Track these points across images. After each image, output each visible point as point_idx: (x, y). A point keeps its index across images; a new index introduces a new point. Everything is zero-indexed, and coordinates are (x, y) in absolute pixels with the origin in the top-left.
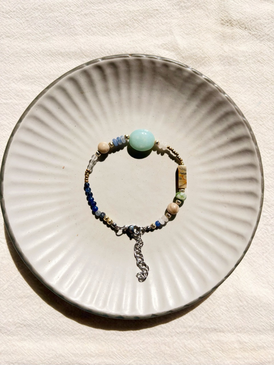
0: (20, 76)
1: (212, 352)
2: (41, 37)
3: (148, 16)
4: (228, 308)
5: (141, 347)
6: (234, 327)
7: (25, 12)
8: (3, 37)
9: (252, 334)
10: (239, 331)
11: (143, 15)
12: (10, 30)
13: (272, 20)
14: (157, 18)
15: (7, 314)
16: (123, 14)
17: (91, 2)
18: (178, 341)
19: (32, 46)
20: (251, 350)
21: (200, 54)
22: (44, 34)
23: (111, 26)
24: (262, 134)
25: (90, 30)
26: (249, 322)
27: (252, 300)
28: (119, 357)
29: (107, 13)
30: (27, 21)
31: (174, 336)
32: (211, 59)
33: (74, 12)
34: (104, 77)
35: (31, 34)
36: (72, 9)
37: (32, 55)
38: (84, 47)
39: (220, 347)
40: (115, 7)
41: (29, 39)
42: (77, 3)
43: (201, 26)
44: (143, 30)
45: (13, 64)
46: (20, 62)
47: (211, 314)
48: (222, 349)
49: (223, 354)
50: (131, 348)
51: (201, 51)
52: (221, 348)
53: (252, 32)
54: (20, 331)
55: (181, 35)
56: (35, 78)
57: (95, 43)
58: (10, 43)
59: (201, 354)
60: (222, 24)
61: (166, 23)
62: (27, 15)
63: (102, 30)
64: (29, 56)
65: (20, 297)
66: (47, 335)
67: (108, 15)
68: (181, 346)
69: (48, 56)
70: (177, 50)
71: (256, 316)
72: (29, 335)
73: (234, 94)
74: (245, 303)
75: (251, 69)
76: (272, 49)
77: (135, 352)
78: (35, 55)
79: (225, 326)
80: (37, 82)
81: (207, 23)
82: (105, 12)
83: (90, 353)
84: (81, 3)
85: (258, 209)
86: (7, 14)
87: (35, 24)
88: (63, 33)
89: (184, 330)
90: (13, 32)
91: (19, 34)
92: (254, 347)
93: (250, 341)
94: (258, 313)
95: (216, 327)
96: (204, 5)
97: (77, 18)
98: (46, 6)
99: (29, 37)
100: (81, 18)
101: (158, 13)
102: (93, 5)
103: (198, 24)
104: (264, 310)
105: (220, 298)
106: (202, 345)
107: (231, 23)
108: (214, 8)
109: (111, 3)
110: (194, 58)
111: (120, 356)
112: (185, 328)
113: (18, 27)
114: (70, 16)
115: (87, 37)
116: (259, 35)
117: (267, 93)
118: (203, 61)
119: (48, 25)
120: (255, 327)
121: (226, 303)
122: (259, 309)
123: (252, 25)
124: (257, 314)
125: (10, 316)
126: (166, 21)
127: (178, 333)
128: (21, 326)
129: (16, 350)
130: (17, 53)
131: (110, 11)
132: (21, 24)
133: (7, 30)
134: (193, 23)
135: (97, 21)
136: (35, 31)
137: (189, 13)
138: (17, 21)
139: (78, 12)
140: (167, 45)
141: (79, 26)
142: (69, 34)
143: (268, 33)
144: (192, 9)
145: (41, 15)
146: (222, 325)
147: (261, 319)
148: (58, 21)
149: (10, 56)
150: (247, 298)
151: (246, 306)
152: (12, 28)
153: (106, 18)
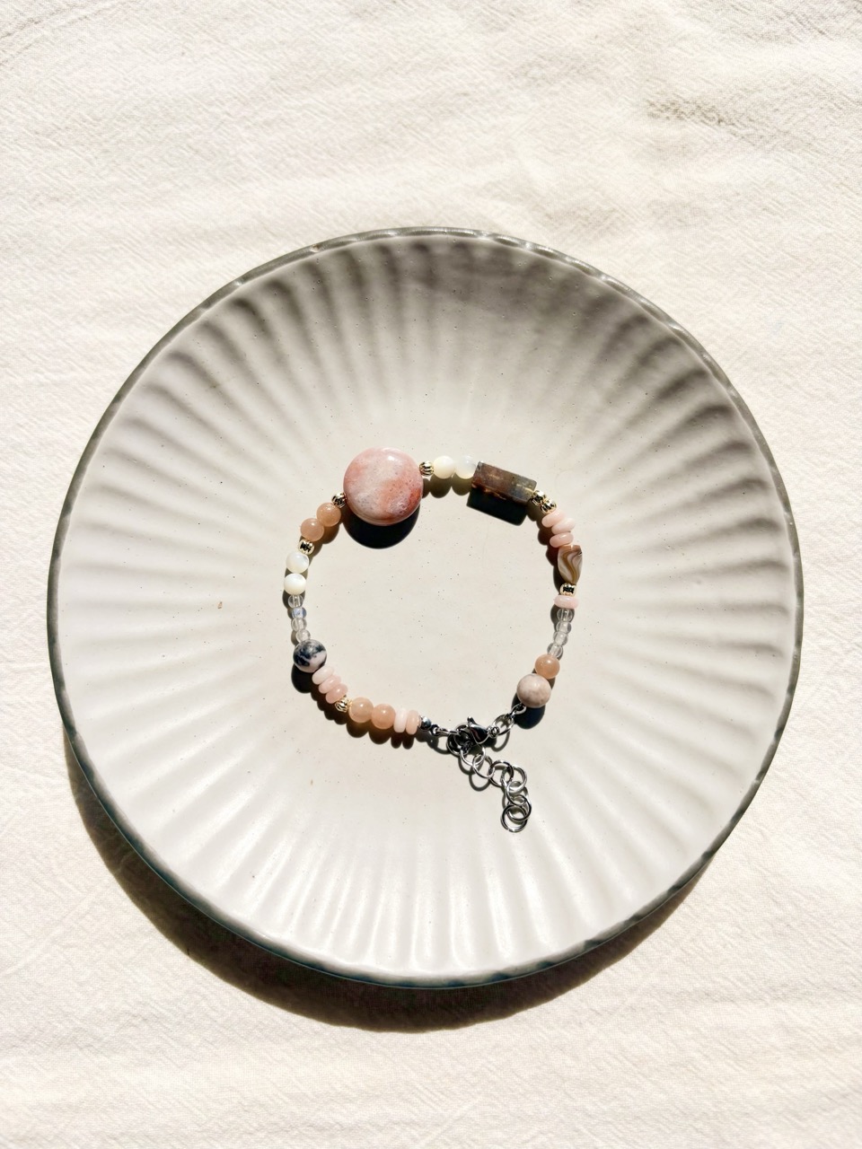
0: (95, 304)
1: (706, 1063)
2: (146, 194)
3: (442, 112)
4: (740, 928)
5: (490, 1062)
6: (765, 983)
7: (96, 128)
8: (41, 200)
9: (819, 1004)
10: (782, 997)
11: (429, 112)
12: (60, 181)
13: (794, 90)
14: (468, 116)
15: (91, 988)
16: (373, 114)
17: (280, 87)
18: (601, 1037)
19: (122, 220)
20: (821, 1051)
21: (598, 203)
22: (154, 184)
23: (340, 149)
25: (282, 166)
26: (809, 967)
27: (811, 898)
28: (430, 1099)
29: (326, 114)
30: (106, 151)
31: (588, 1024)
32: (628, 214)
33: (233, 120)
35: (118, 187)
36: (228, 110)
37: (125, 245)
38: (269, 212)
39: (726, 1047)
40: (348, 96)
41: (113, 203)
42: (239, 93)
43: (593, 126)
44: (431, 153)
45: (74, 273)
46: (92, 267)
47: (691, 948)
48: (735, 1054)
49: (737, 1067)
50: (460, 1067)
51: (598, 193)
52: (729, 1049)
53: (740, 129)
54: (131, 1037)
55: (538, 157)
56: (137, 306)
57: (298, 198)
58: (62, 217)
59: (673, 1074)
60: (652, 115)
61: (494, 127)
62: (104, 136)
63: (316, 162)
64: (116, 250)
66: (211, 1043)
67: (330, 120)
68: (610, 1053)
69: (170, 243)
70: (531, 196)
71: (826, 945)
72: (158, 1048)
74: (790, 908)
75: (747, 232)
76: (800, 172)
77: (475, 1080)
78: (134, 246)
79: (736, 981)
80: (143, 317)
81: (610, 118)
82: (322, 112)
83: (340, 1090)
84: (252, 91)
86: (48, 136)
87: (129, 159)
88: (207, 178)
89: (617, 1002)
90: (69, 185)
91: (85, 190)
92: (828, 1040)
93: (816, 1024)
94: (833, 938)
95: (710, 985)
96: (597, 69)
97: (244, 135)
98: (155, 108)
99: (114, 196)
100: (256, 134)
101: (470, 102)
102: (286, 95)
103: (585, 122)
104: (851, 926)
105: (714, 898)
106: (671, 1045)
107: (676, 111)
108: (627, 75)
109: (335, 85)
110: (579, 216)
111: (430, 1095)
113: (80, 172)
114: (224, 131)
115: (276, 185)
116: (761, 137)
117: (797, 296)
118: (608, 222)
119: (164, 161)
120: (828, 980)
121: (734, 912)
122: (836, 925)
123: (739, 111)
124: (828, 939)
125: (100, 994)
126: (493, 121)
127: (598, 1014)
128: (134, 1022)
129: (121, 1095)
130: (83, 244)
131: (336, 109)
132: (89, 161)
133: (51, 180)
134: (570, 121)
135: (299, 140)
136: (130, 180)
137: (556, 94)
138: (76, 153)
139: (245, 117)
140: (502, 187)
141: (251, 156)
142: (224, 181)
143: (786, 128)
144: (562, 82)
145: (143, 133)
146: (726, 978)
147: (845, 954)
148: (190, 147)
149: (64, 251)
150: (794, 893)
151: (794, 919)
152: (63, 175)
153: (324, 128)
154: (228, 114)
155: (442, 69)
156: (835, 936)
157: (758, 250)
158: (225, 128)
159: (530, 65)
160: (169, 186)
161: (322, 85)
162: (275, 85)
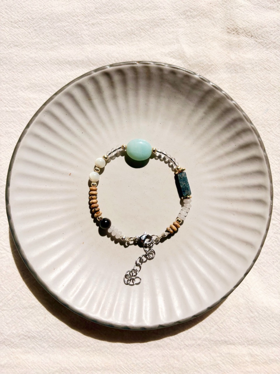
0: (28, 84)
1: (223, 365)
2: (49, 46)
3: (155, 25)
4: (238, 320)
5: (148, 360)
6: (246, 339)
7: (33, 22)
8: (12, 46)
9: (263, 347)
10: (251, 344)
11: (150, 24)
12: (18, 39)
13: (278, 28)
14: (164, 27)
15: (11, 325)
16: (130, 24)
17: (98, 12)
18: (187, 354)
19: (40, 55)
20: (263, 363)
21: (207, 62)
22: (52, 43)
23: (118, 35)
24: (270, 141)
25: (97, 40)
26: (261, 334)
27: (263, 311)
29: (114, 22)
30: (35, 30)
31: (183, 349)
32: (217, 66)
33: (81, 22)
34: (112, 84)
35: (39, 43)
36: (79, 18)
37: (40, 64)
38: (91, 56)
39: (230, 360)
40: (122, 17)
41: (37, 49)
42: (84, 13)
43: (207, 35)
44: (150, 39)
45: (21, 72)
46: (28, 71)
47: (221, 326)
48: (233, 363)
49: (234, 367)
50: (138, 361)
51: (207, 58)
53: (259, 40)
54: (24, 343)
55: (187, 44)
56: (43, 86)
57: (102, 51)
58: (18, 52)
59: (211, 368)
60: (228, 32)
61: (173, 32)
62: (35, 25)
63: (109, 39)
64: (36, 65)
65: (24, 308)
66: (52, 347)
67: (115, 24)
68: (190, 360)
69: (56, 64)
70: (184, 58)
71: (267, 327)
72: (33, 347)
73: (241, 101)
74: (256, 313)
75: (258, 76)
76: (278, 57)
77: (143, 366)
78: (43, 64)
79: (235, 338)
80: (44, 90)
81: (213, 32)
82: (113, 22)
83: (95, 366)
84: (89, 13)
85: (267, 217)
86: (16, 23)
87: (43, 33)
88: (71, 42)
89: (194, 342)
90: (21, 41)
91: (27, 43)
92: (266, 360)
93: (262, 354)
95: (227, 339)
96: (210, 14)
97: (85, 28)
98: (54, 16)
99: (37, 46)
100: (89, 28)
101: (165, 22)
102: (100, 15)
103: (205, 33)
104: (276, 321)
105: (230, 309)
106: (211, 358)
107: (237, 31)
108: (221, 17)
109: (118, 13)
110: (200, 66)
111: (127, 370)
112: (194, 340)
113: (26, 37)
114: (78, 26)
115: (95, 46)
116: (266, 43)
117: (274, 100)
118: (210, 69)
119: (56, 35)
120: (267, 339)
121: (236, 314)
122: (271, 320)
123: (258, 33)
124: (268, 325)
125: (14, 327)
126: (172, 30)
127: (187, 346)
128: (25, 338)
129: (19, 363)
130: (25, 62)
131: (117, 21)
132: (29, 33)
133: (15, 39)
134: (199, 32)
135: (104, 31)
136: (43, 40)
137: (195, 22)
138: (25, 30)
139: (85, 21)
140: (174, 54)
141: (87, 35)
142: (76, 43)
143: (274, 41)
144: (198, 18)
145: (49, 24)
146: (232, 337)
147: (273, 330)
148: (65, 30)
149: (18, 64)
150: (258, 308)
151: (257, 317)
152: (20, 37)
153: (113, 27)
154: (79, 20)
155: (156, 10)
156: (270, 324)
157: (262, 83)
158: (78, 25)
159: (187, 11)
160: (57, 44)
161: (113, 12)
162: (97, 11)
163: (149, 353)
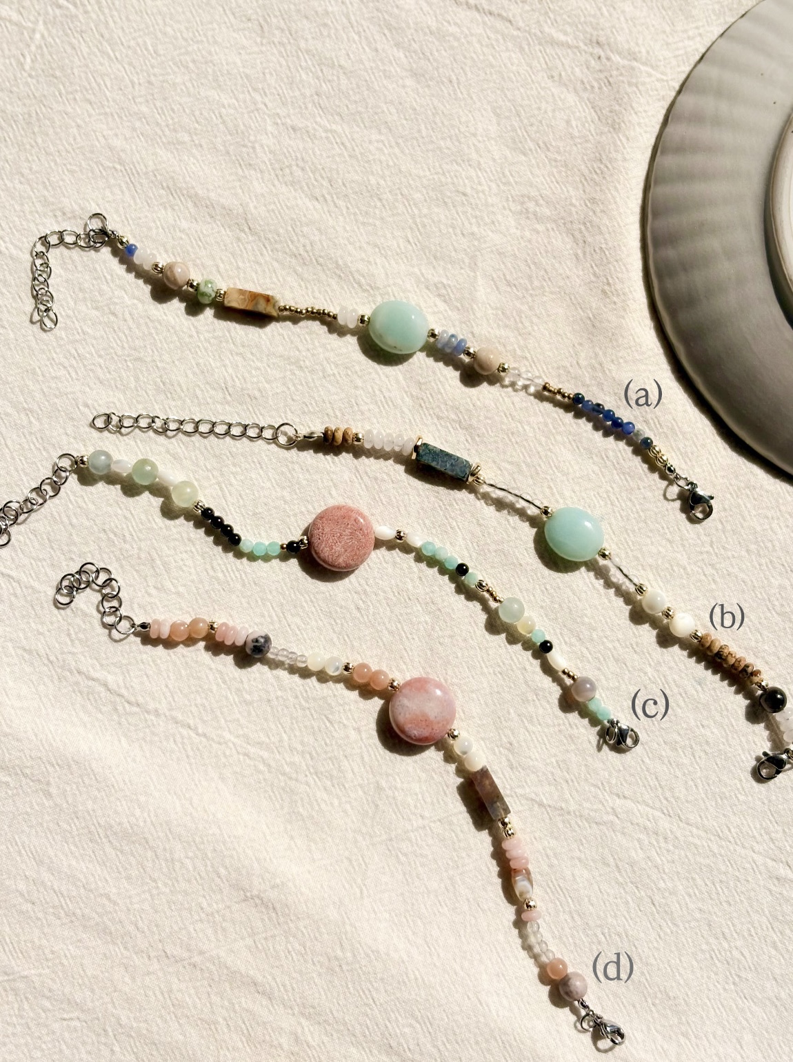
1: (226, 1030)
2: (164, 135)
3: (437, 199)
4: (305, 949)
6: (301, 998)
8: (77, 98)
9: (331, 1034)
10: (307, 1015)
11: (428, 193)
12: (100, 89)
14: (458, 213)
16: (382, 170)
17: (319, 104)
19: (134, 147)
22: (175, 131)
23: (341, 184)
25: (287, 171)
27: (368, 956)
29: (345, 147)
30: (149, 82)
33: (267, 112)
35: (145, 118)
36: (267, 102)
38: (256, 207)
39: (246, 1027)
40: (370, 142)
41: (134, 130)
42: (284, 93)
43: (549, 279)
44: (411, 229)
45: (72, 172)
46: (90, 174)
47: (262, 944)
48: (250, 1035)
49: (246, 1045)
52: (247, 1029)
55: (493, 280)
57: (285, 208)
58: (87, 120)
59: (198, 1025)
61: (473, 234)
62: (156, 70)
63: (316, 183)
64: (116, 170)
67: (346, 154)
69: (163, 188)
70: (468, 311)
71: (360, 995)
74: (349, 954)
77: (50, 956)
78: (133, 174)
79: (280, 985)
82: (343, 144)
84: (295, 97)
87: (166, 99)
88: (222, 148)
89: (186, 955)
90: (106, 96)
91: (116, 106)
93: (320, 1047)
94: (367, 992)
97: (269, 128)
98: (210, 70)
99: (138, 124)
100: (279, 132)
101: (465, 202)
102: (321, 113)
103: (546, 271)
104: (386, 991)
106: (208, 1005)
109: (365, 126)
112: (189, 950)
113: (121, 89)
115: (274, 185)
119: (194, 116)
120: (347, 1021)
121: (307, 936)
124: (364, 992)
126: (475, 229)
130: (92, 152)
131: (355, 148)
132: (133, 83)
133: (94, 84)
134: (535, 263)
135: (312, 156)
136: (158, 117)
137: (538, 232)
139: (278, 114)
140: (449, 291)
141: (266, 148)
142: (234, 158)
144: (548, 225)
145: (189, 85)
147: (370, 1009)
148: (221, 116)
149: (74, 150)
150: (358, 946)
151: (347, 964)
152: (106, 86)
153: (337, 159)
154: (265, 105)
155: (457, 163)
158: (257, 116)
159: (529, 197)
160: (186, 138)
161: (355, 120)
162: (316, 101)
163: (76, 934)
